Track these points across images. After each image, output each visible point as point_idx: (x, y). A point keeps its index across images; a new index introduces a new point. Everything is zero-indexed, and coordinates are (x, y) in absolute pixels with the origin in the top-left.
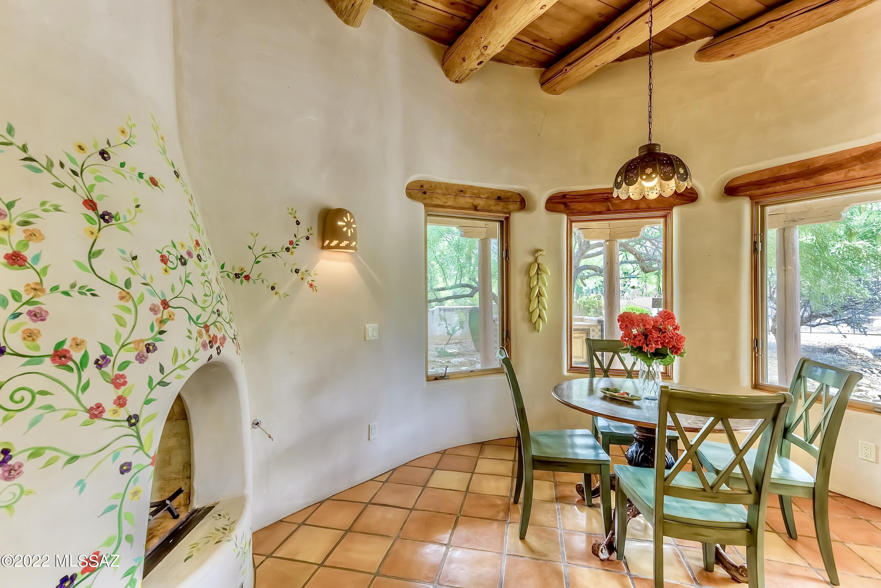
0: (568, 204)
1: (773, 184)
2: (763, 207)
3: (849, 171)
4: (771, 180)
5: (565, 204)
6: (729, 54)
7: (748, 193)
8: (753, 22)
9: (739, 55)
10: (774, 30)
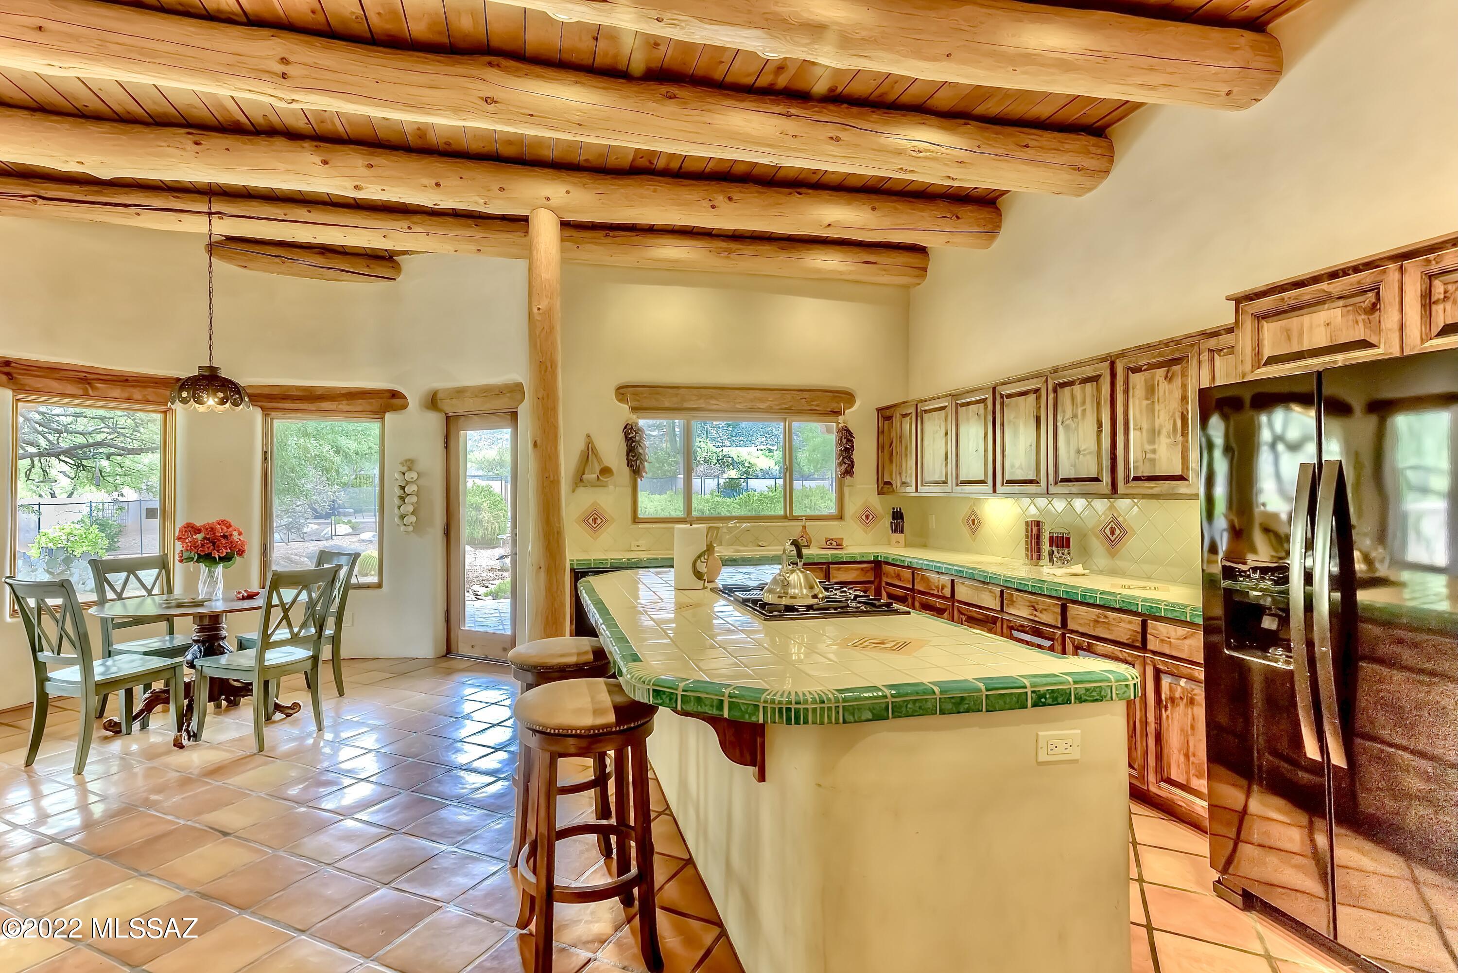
0: (15, 375)
1: (283, 401)
2: (272, 419)
3: (339, 404)
4: (280, 396)
5: (7, 374)
6: (244, 265)
7: (259, 404)
8: (267, 247)
9: (251, 269)
10: (284, 265)
